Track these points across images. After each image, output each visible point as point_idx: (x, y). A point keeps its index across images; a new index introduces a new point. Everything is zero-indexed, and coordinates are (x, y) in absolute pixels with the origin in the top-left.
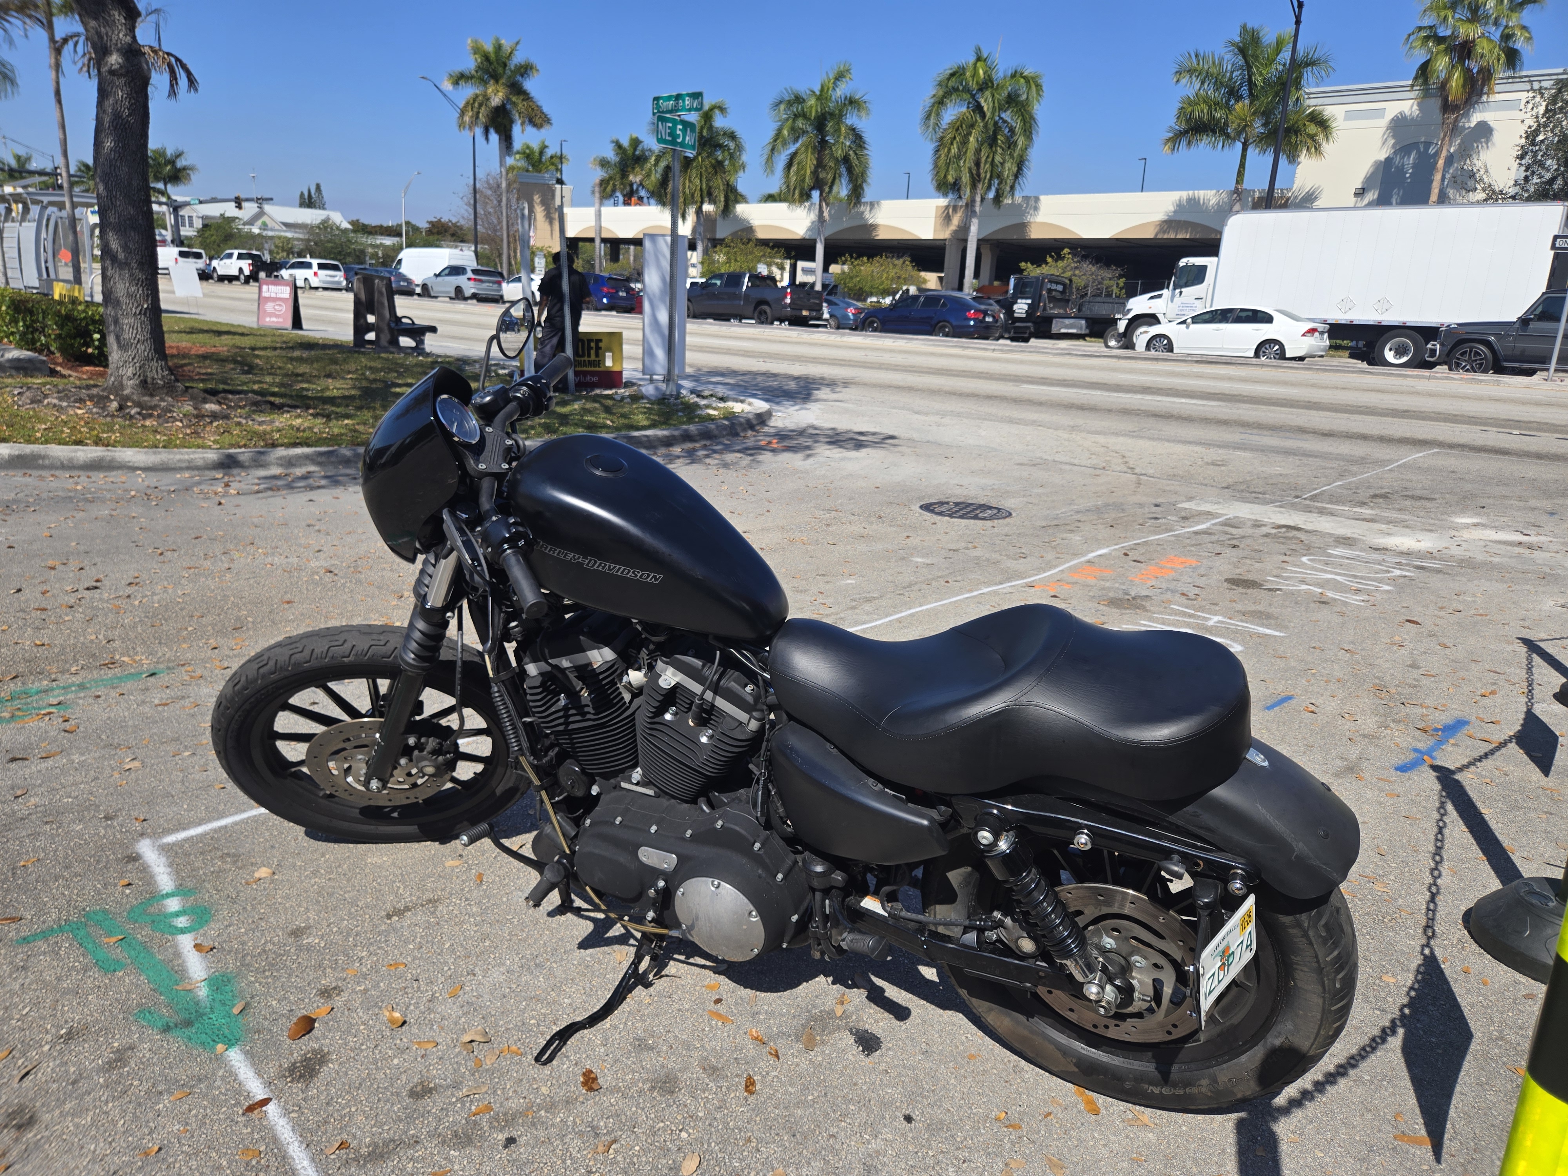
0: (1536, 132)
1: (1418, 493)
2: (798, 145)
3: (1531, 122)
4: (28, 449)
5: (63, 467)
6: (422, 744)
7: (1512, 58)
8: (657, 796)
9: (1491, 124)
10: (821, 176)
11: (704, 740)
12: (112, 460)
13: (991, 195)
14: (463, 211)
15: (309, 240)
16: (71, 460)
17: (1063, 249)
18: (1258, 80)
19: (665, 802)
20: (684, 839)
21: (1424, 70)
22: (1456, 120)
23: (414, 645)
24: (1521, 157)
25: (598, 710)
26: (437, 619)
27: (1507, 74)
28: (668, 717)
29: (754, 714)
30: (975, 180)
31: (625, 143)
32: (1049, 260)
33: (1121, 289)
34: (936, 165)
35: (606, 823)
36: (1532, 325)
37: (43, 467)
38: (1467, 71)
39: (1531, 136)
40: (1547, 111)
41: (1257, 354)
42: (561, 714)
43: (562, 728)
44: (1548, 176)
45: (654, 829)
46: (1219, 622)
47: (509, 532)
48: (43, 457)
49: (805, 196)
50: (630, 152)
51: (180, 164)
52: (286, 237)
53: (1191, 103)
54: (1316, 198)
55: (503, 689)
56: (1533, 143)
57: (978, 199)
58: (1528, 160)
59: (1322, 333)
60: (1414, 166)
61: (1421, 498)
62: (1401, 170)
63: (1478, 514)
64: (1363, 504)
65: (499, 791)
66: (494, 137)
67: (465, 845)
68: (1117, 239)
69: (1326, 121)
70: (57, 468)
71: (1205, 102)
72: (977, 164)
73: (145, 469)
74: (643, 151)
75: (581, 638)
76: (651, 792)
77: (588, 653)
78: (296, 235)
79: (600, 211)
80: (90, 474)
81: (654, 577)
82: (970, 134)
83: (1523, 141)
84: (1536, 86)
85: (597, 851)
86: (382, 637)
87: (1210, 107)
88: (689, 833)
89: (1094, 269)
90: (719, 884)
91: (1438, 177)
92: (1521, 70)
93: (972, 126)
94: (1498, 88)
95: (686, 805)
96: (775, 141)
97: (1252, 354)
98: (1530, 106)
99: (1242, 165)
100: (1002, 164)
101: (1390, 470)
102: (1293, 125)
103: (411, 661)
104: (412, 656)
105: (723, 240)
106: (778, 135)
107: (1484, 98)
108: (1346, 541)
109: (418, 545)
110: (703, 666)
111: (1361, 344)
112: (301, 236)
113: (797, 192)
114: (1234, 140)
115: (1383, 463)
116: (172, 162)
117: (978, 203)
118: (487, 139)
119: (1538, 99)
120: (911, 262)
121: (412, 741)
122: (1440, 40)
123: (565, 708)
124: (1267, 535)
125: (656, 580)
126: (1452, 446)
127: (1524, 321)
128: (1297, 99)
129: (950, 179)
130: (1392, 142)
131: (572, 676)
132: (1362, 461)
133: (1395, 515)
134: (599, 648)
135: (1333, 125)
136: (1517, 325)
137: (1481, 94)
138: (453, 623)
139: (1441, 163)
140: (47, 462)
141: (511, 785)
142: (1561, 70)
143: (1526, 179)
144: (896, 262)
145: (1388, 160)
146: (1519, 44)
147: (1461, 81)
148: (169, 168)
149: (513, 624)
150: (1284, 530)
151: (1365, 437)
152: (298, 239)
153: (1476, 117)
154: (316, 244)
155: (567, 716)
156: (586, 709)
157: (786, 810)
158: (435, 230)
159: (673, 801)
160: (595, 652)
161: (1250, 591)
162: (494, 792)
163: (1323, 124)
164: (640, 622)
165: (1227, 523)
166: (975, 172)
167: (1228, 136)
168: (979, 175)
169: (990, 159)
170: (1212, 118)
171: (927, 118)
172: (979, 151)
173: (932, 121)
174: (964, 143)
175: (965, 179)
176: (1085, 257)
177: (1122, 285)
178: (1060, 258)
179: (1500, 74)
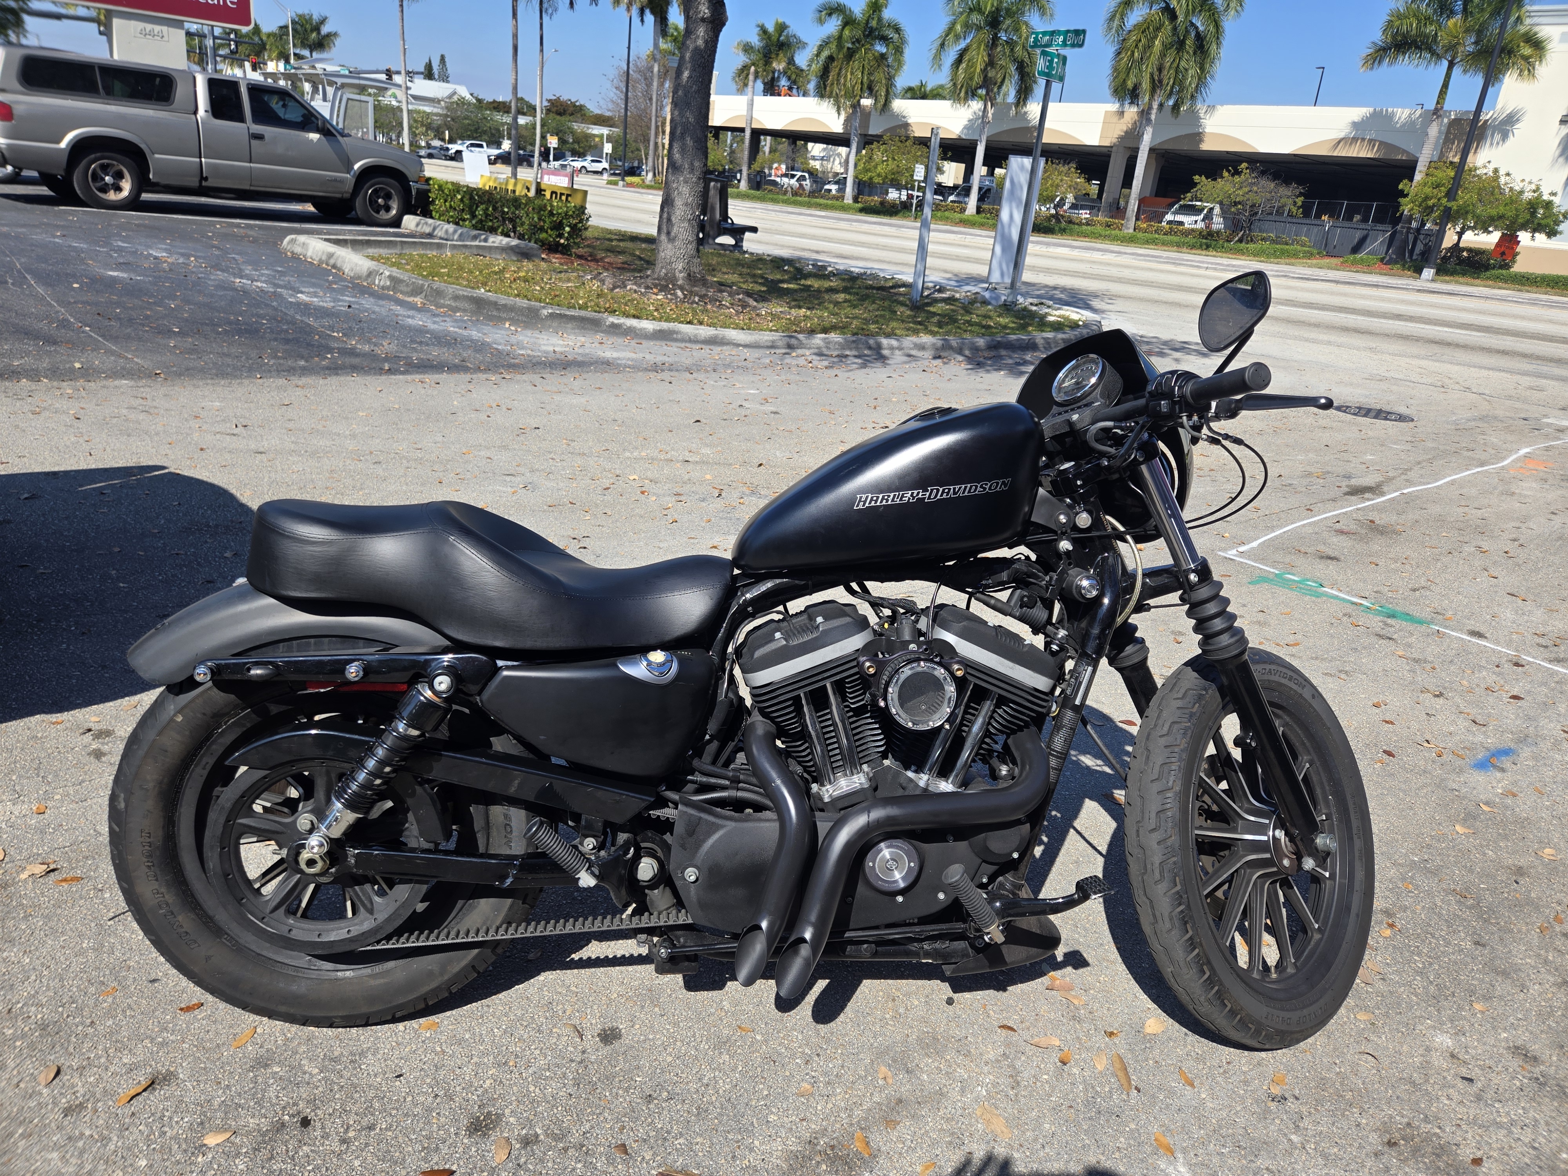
2: (968, 41)
4: (665, 325)
5: (690, 341)
10: (990, 75)
12: (723, 338)
13: (1171, 103)
14: (612, 95)
15: (447, 116)
16: (696, 336)
17: (1242, 162)
30: (1156, 85)
31: (771, 28)
32: (1226, 174)
33: (1299, 208)
34: (1115, 69)
37: (676, 340)
48: (677, 333)
49: (972, 94)
50: (774, 38)
51: (325, 30)
52: (424, 112)
53: (1400, 16)
54: (1518, 120)
57: (1155, 106)
66: (649, 18)
68: (1295, 155)
69: (1542, 42)
70: (686, 341)
71: (1415, 15)
72: (1160, 70)
73: (745, 346)
74: (787, 36)
78: (435, 110)
79: (752, 100)
80: (712, 347)
82: (1156, 37)
87: (1419, 21)
89: (1272, 185)
93: (1158, 29)
96: (947, 36)
99: (1445, 85)
100: (1186, 70)
102: (1507, 45)
105: (881, 136)
106: (951, 29)
112: (440, 111)
113: (963, 91)
114: (1439, 57)
116: (317, 28)
117: (1154, 111)
118: (642, 21)
120: (1077, 169)
128: (1518, 18)
129: (1130, 84)
135: (1549, 47)
140: (679, 336)
144: (1062, 169)
148: (314, 35)
152: (437, 114)
154: (453, 120)
158: (554, 109)
163: (1538, 45)
166: (1156, 78)
167: (1433, 53)
168: (1160, 81)
169: (1175, 65)
170: (1421, 34)
171: (1112, 19)
172: (1163, 55)
173: (1116, 22)
174: (1149, 46)
175: (1146, 85)
176: (1263, 173)
177: (1300, 204)
178: (1237, 173)
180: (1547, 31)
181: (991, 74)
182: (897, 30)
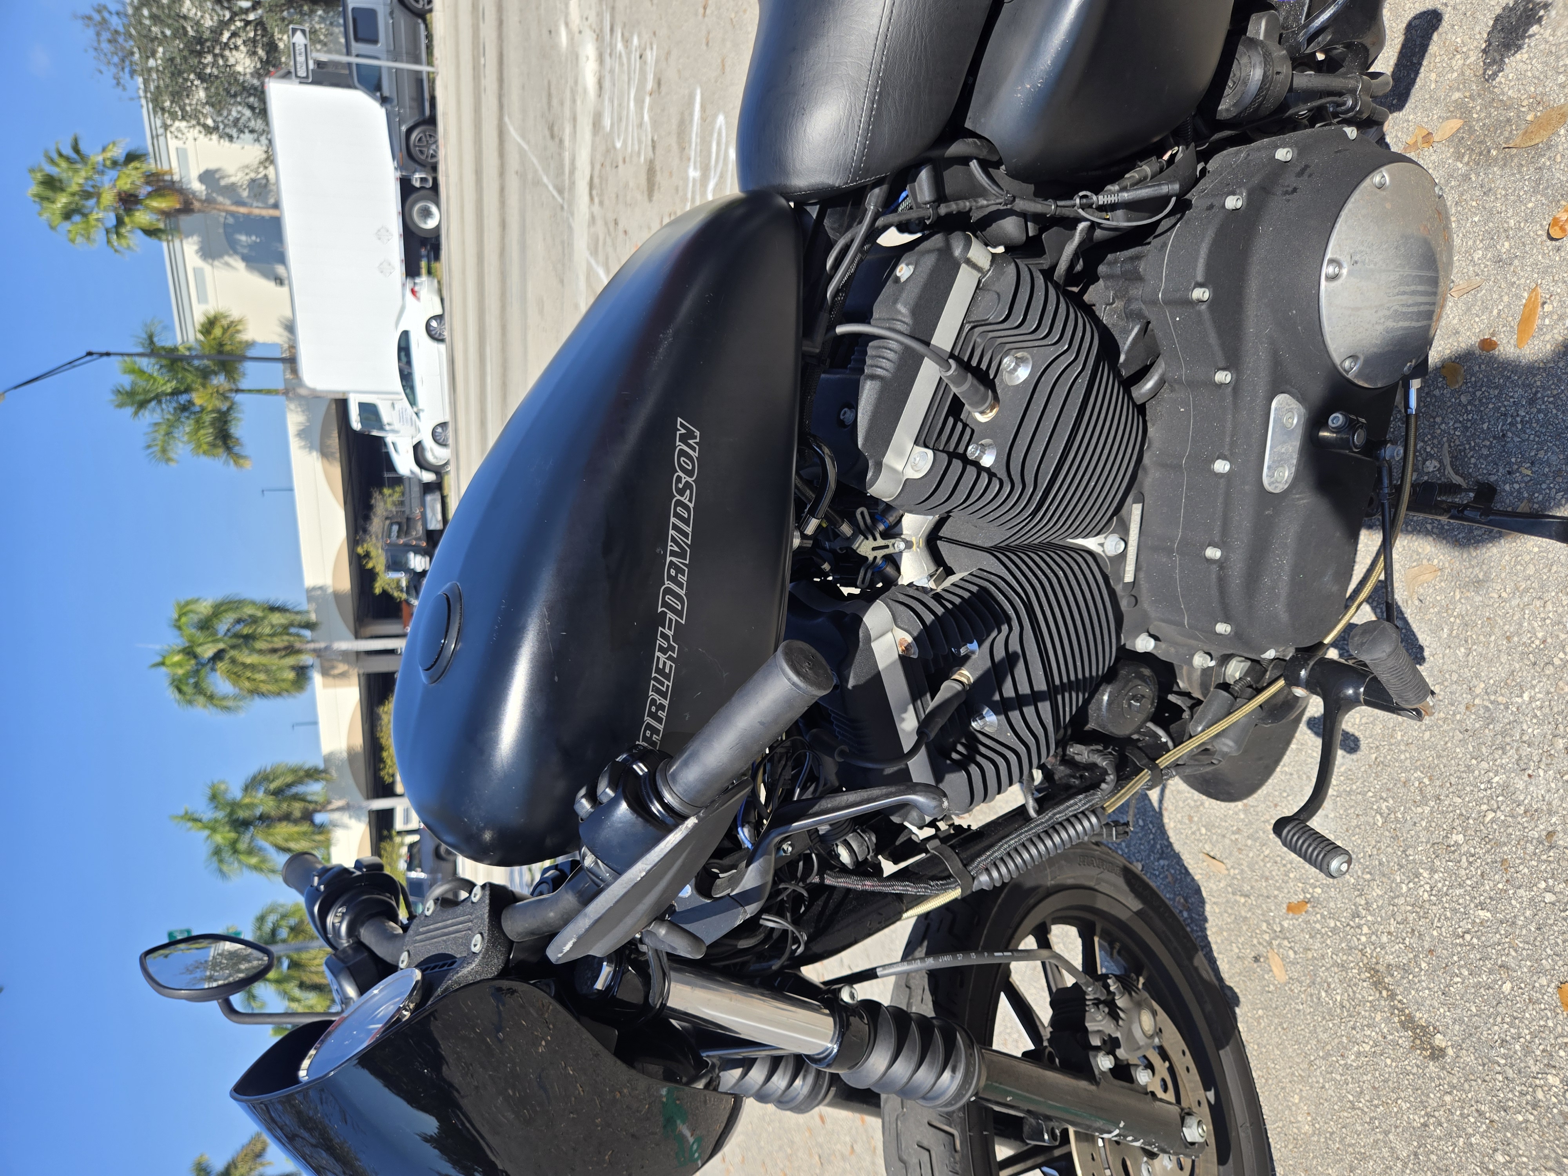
0: (205, 126)
1: (545, 100)
3: (195, 132)
6: (1104, 1042)
7: (131, 157)
8: (1140, 499)
9: (202, 171)
11: (1023, 373)
13: (307, 633)
17: (357, 552)
18: (169, 388)
19: (1150, 478)
20: (1236, 387)
21: (151, 232)
22: (200, 201)
23: (925, 1076)
24: (231, 138)
25: (1000, 618)
26: (860, 1025)
27: (152, 161)
28: (988, 460)
29: (957, 252)
30: (291, 651)
32: (370, 565)
34: (278, 694)
35: (1222, 582)
36: (386, 92)
38: (150, 195)
39: (209, 130)
40: (183, 119)
41: (442, 341)
42: (1015, 715)
43: (1045, 707)
44: (247, 113)
45: (1221, 466)
46: (695, 168)
47: (613, 803)
49: (322, 829)
53: (198, 446)
54: (286, 319)
55: (981, 861)
56: (216, 129)
57: (311, 646)
58: (234, 132)
59: (415, 284)
60: (249, 234)
61: (550, 95)
62: (251, 246)
63: (558, 32)
64: (561, 141)
65: (1136, 905)
67: (1349, 862)
68: (345, 503)
69: (209, 319)
71: (195, 434)
72: (274, 651)
75: (851, 684)
76: (1135, 511)
77: (881, 666)
81: (684, 439)
82: (243, 663)
83: (215, 137)
84: (161, 131)
85: (1283, 589)
86: (914, 1161)
87: (201, 428)
88: (1223, 377)
89: (375, 520)
90: (1332, 261)
91: (256, 212)
92: (146, 148)
93: (236, 663)
94: (166, 167)
95: (1151, 430)
97: (442, 347)
98: (180, 135)
99: (258, 391)
100: (273, 626)
101: (528, 143)
102: (215, 349)
103: (959, 1075)
104: (947, 1075)
107: (176, 178)
108: (597, 125)
109: (700, 1085)
110: (873, 377)
111: (423, 251)
114: (233, 403)
115: (522, 153)
117: (317, 646)
119: (173, 129)
120: (383, 705)
121: (1105, 1063)
122: (120, 222)
123: (1003, 708)
124: (601, 203)
125: (690, 435)
126: (501, 106)
127: (384, 101)
128: (188, 348)
129: (293, 677)
130: (227, 258)
131: (932, 705)
132: (522, 175)
133: (568, 103)
134: (868, 640)
135: (213, 312)
136: (389, 107)
137: (173, 182)
138: (864, 991)
139: (243, 210)
141: (1121, 882)
143: (252, 131)
144: (384, 720)
145: (245, 258)
146: (118, 152)
147: (160, 199)
149: (845, 856)
150: (594, 192)
151: (502, 189)
153: (197, 186)
155: (1020, 702)
156: (1000, 654)
157: (1144, 155)
159: (1146, 460)
160: (877, 647)
161: (658, 168)
162: (1138, 913)
164: (801, 524)
165: (594, 251)
166: (283, 653)
167: (230, 409)
168: (286, 648)
169: (269, 639)
170: (213, 423)
171: (227, 709)
172: (261, 652)
173: (230, 703)
174: (253, 667)
175: (291, 661)
176: (365, 531)
177: (390, 491)
178: (367, 555)
179: (151, 166)
180: (199, 313)
181: (297, 814)
182: (261, 919)
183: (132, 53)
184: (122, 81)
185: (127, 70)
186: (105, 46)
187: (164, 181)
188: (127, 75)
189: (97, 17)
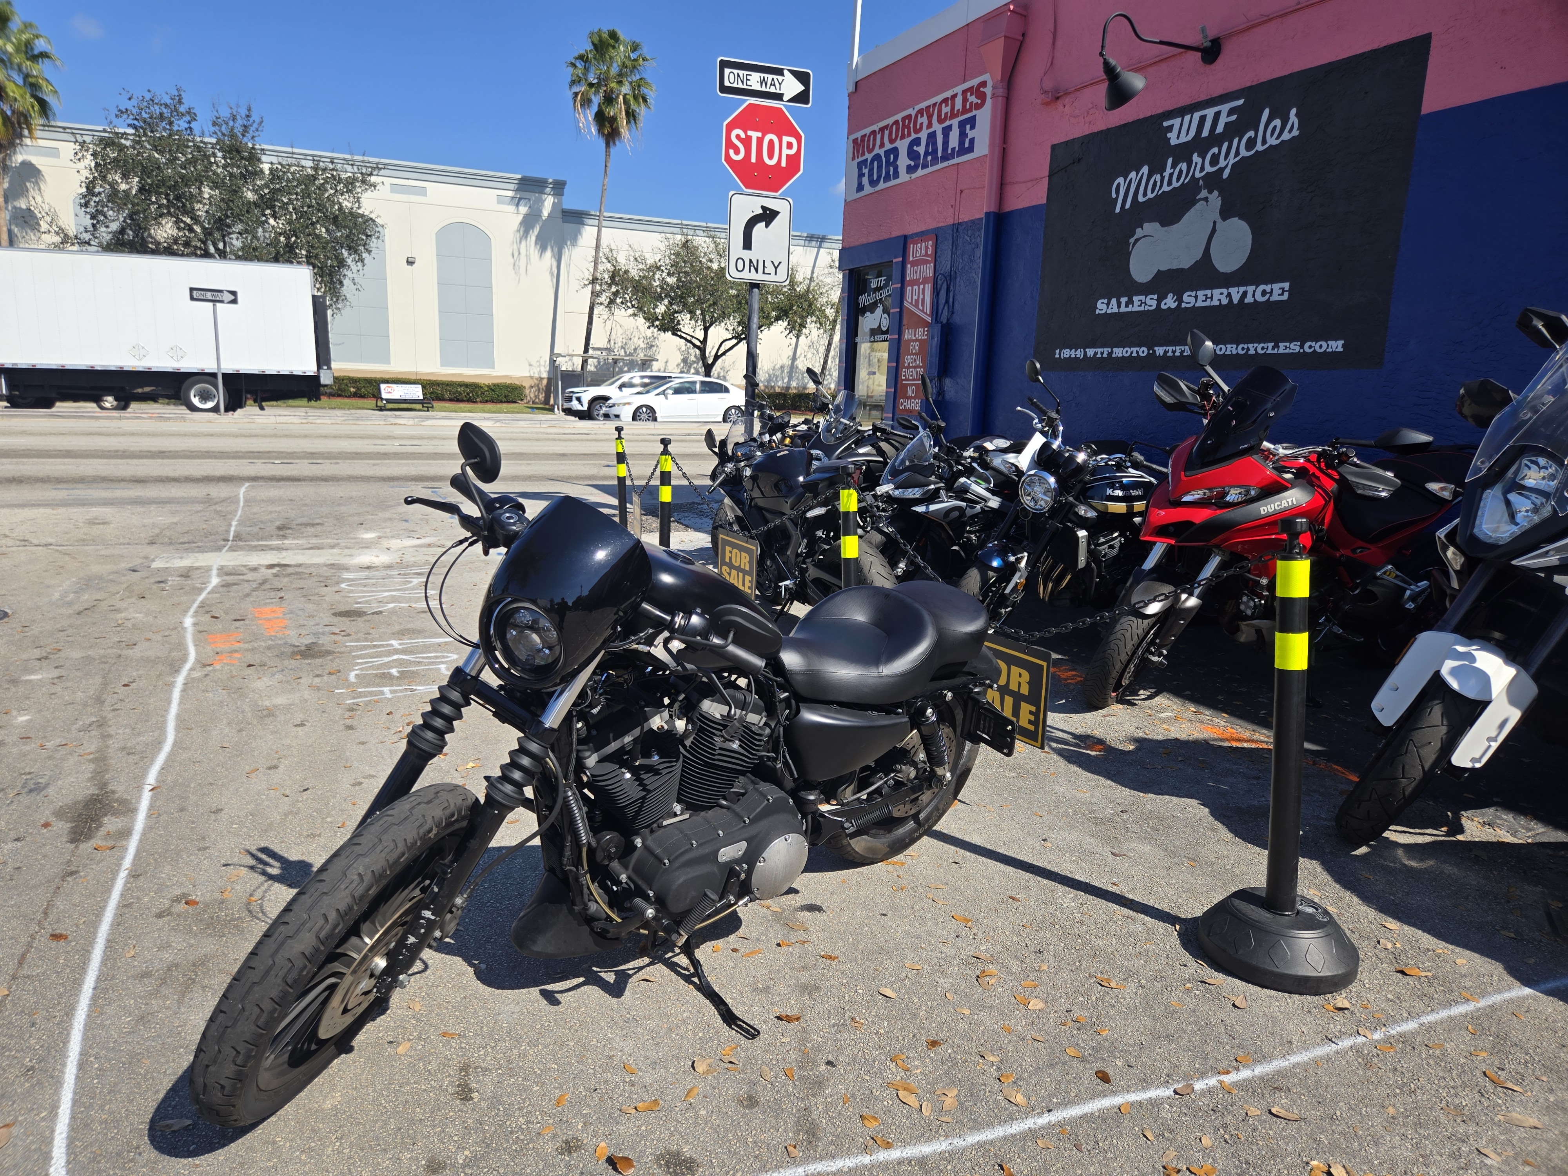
0: (93, 184)
1: (303, 520)
3: (86, 173)
7: (43, 105)
8: (691, 816)
9: (39, 166)
20: (745, 826)
22: (5, 159)
24: (84, 205)
27: (42, 122)
39: (89, 187)
40: (97, 165)
44: (114, 226)
45: (721, 833)
56: (93, 194)
58: (90, 209)
61: (311, 525)
63: (366, 530)
64: (284, 537)
76: (686, 816)
83: (84, 190)
84: (80, 139)
88: (747, 820)
90: (788, 837)
92: (57, 120)
94: (38, 134)
95: (712, 810)
98: (77, 156)
101: (248, 505)
107: (27, 141)
108: (336, 567)
115: (232, 499)
124: (276, 575)
132: (212, 500)
137: (21, 136)
142: (101, 128)
143: (95, 227)
146: (48, 95)
150: (278, 569)
159: (702, 813)
160: (656, 718)
161: (365, 618)
179: (37, 121)
183: (152, 132)
184: (125, 116)
185: (136, 122)
186: (156, 110)
187: (21, 128)
188: (130, 122)
189: (182, 109)
